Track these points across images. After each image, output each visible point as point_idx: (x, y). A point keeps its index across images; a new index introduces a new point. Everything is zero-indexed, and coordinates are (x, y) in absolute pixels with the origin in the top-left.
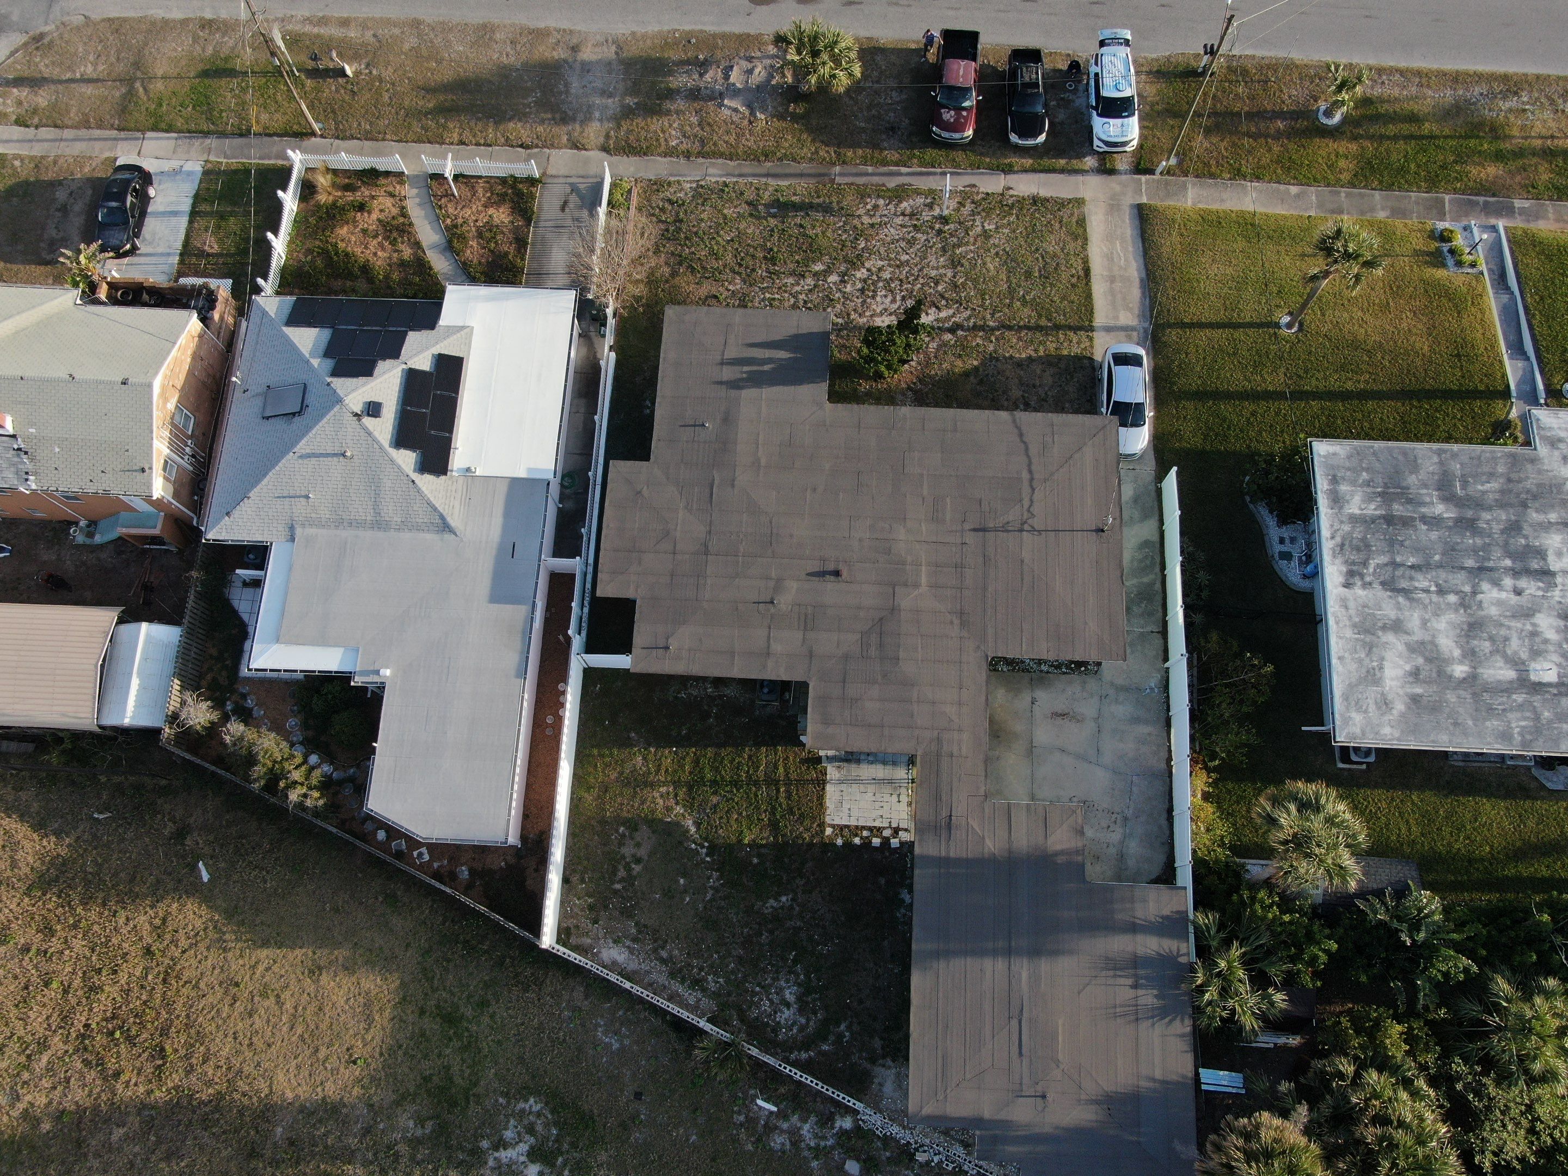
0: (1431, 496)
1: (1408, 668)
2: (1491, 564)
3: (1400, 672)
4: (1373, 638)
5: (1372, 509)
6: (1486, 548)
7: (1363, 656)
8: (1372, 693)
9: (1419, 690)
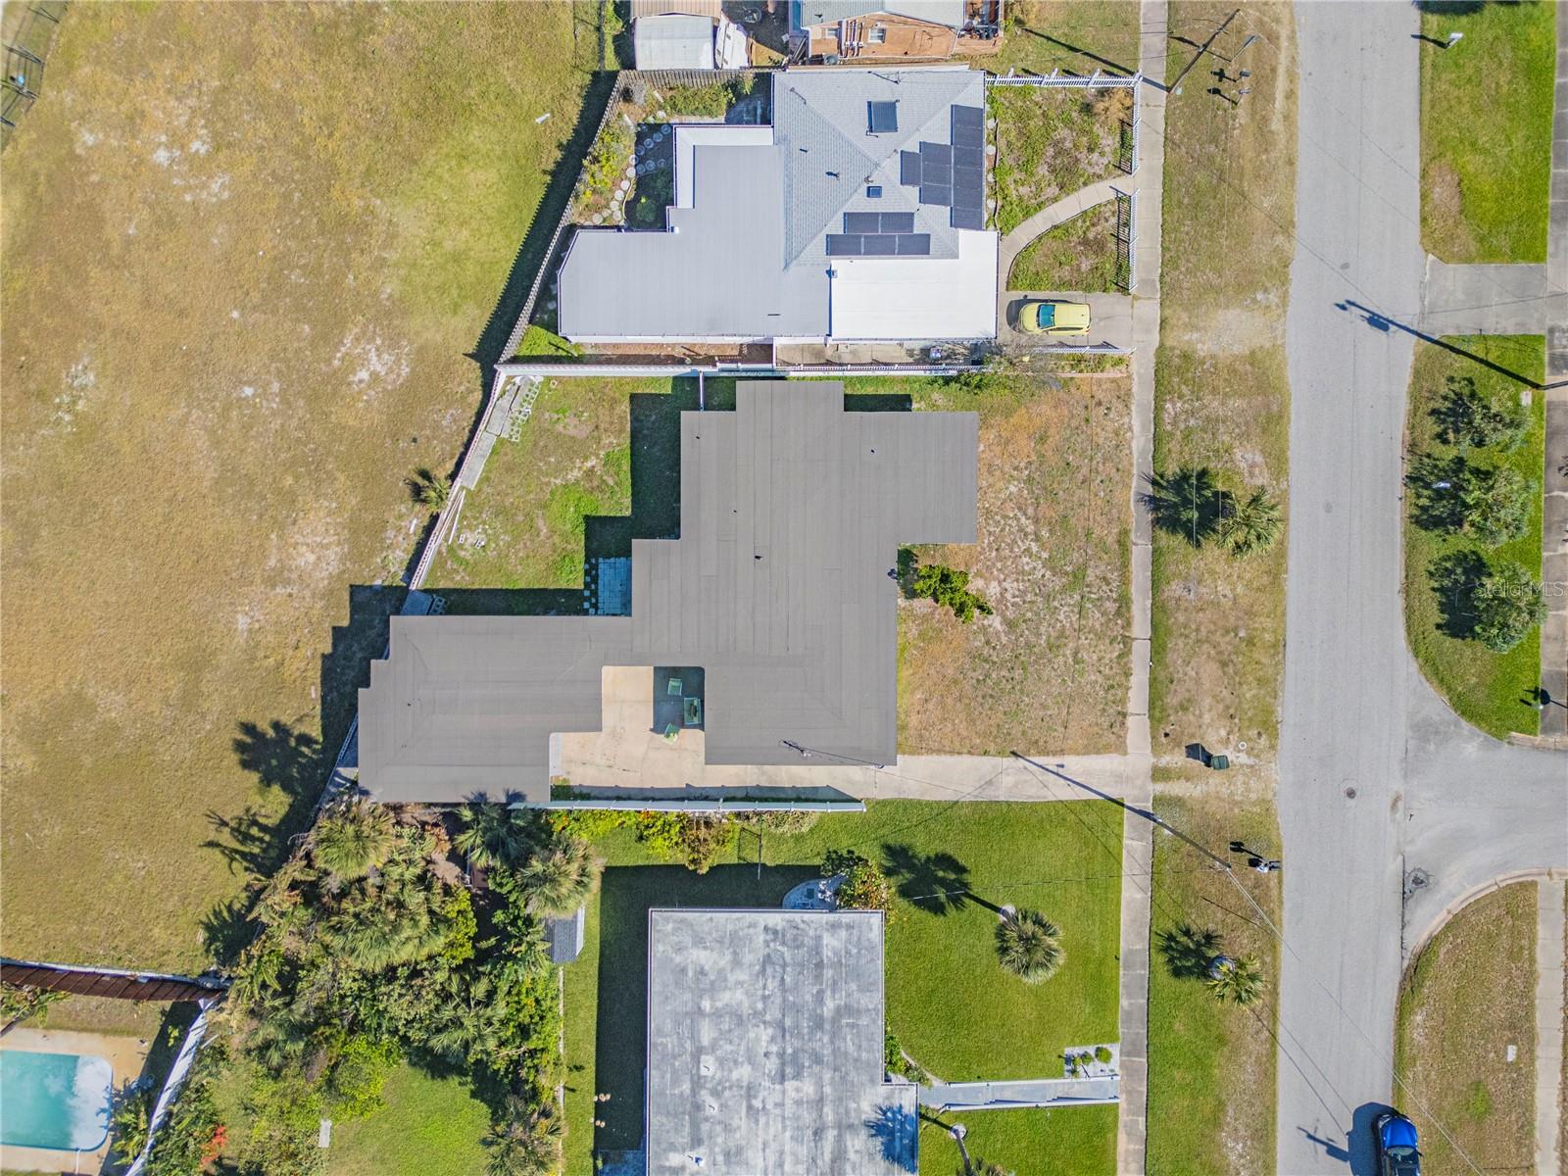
0: (841, 999)
1: (706, 968)
2: (788, 1037)
3: (703, 962)
4: (727, 945)
5: (827, 953)
6: (800, 1035)
7: (714, 935)
8: (688, 940)
9: (690, 974)
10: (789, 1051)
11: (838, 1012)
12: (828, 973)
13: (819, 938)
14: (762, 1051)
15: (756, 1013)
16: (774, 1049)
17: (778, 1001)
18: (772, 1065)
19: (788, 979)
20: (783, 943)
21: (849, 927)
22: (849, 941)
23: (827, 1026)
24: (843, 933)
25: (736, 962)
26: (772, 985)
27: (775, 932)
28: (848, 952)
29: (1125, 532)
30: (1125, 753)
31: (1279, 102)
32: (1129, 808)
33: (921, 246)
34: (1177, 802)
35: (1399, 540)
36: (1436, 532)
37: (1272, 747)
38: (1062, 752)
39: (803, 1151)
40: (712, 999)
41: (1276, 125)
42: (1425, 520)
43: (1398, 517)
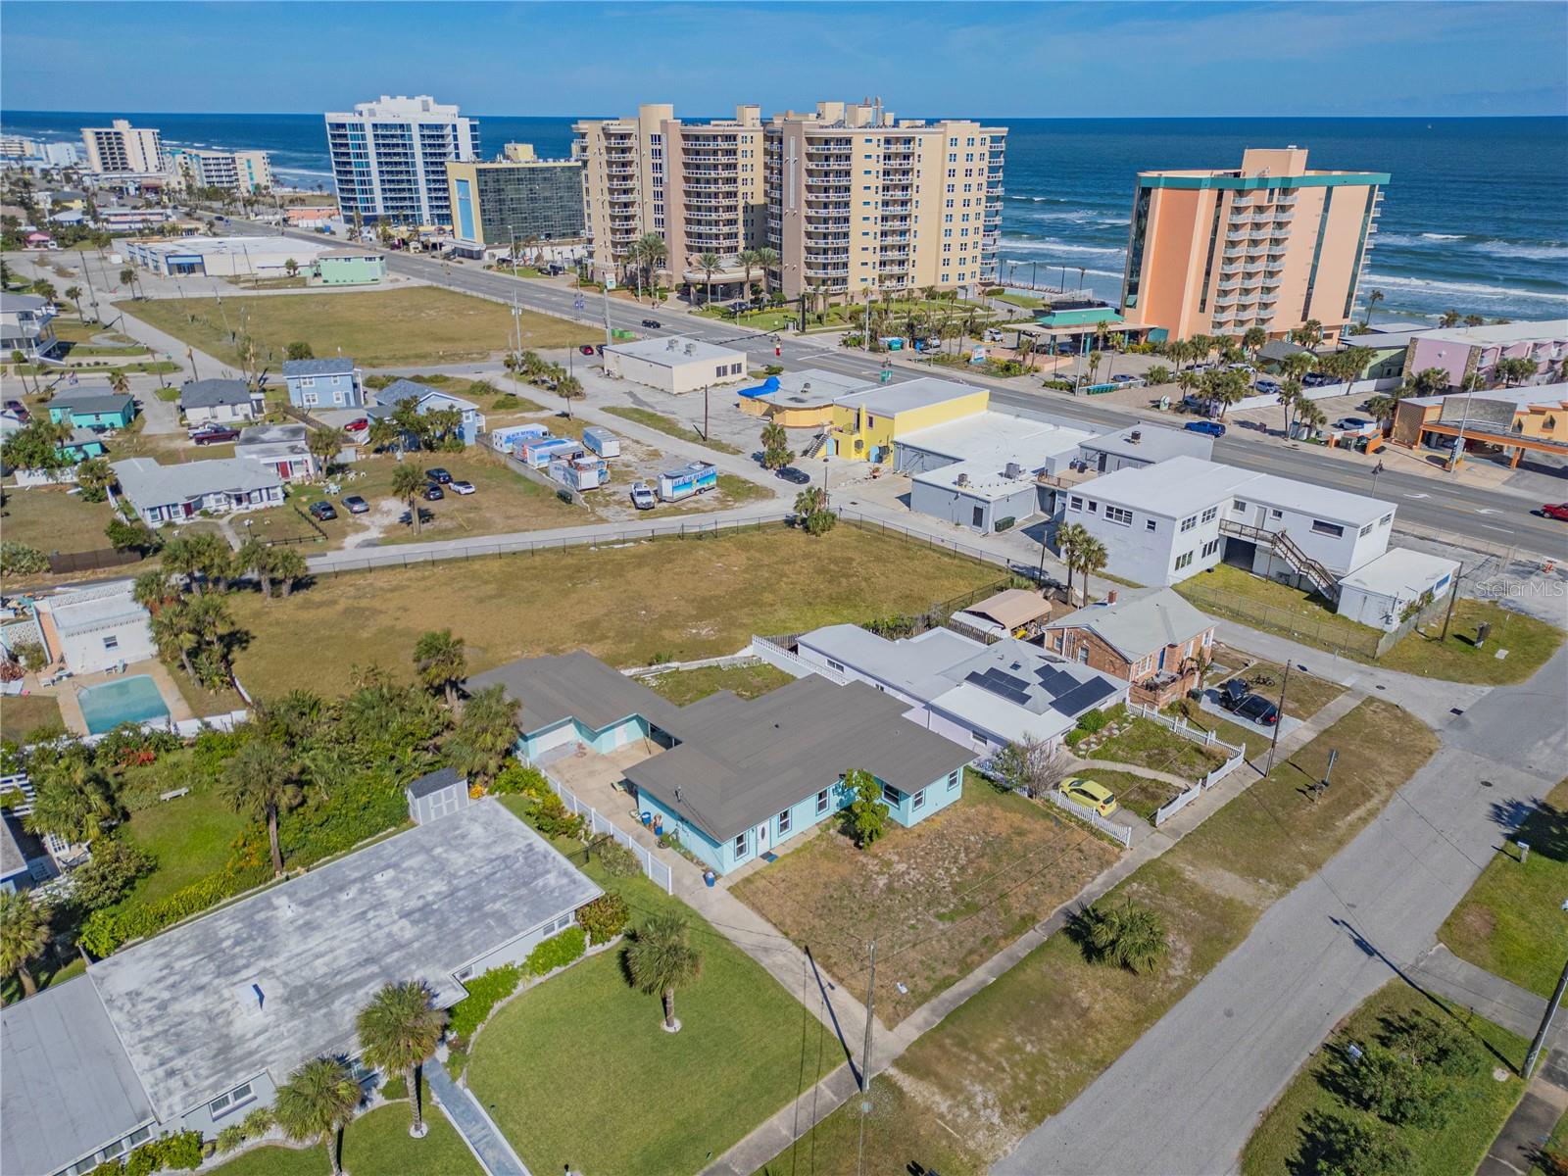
1: (470, 836)
2: (447, 900)
4: (498, 835)
6: (454, 905)
7: (500, 827)
9: (458, 832)
10: (435, 907)
11: (493, 914)
12: (524, 891)
13: (548, 872)
14: (423, 893)
15: (454, 876)
16: (430, 898)
17: (475, 879)
18: (414, 903)
19: (498, 875)
20: (526, 858)
21: (574, 882)
22: (561, 887)
23: (476, 915)
24: (565, 881)
25: (488, 846)
26: (487, 869)
27: (531, 850)
28: (552, 892)
29: (1034, 919)
30: (890, 1029)
31: (1353, 817)
32: (851, 1064)
33: (1023, 699)
34: (898, 1093)
35: (1288, 1078)
36: (1336, 1096)
37: (1027, 1127)
38: (841, 981)
39: (343, 961)
40: (446, 851)
41: (1342, 824)
42: (1326, 1080)
43: (1298, 1064)
